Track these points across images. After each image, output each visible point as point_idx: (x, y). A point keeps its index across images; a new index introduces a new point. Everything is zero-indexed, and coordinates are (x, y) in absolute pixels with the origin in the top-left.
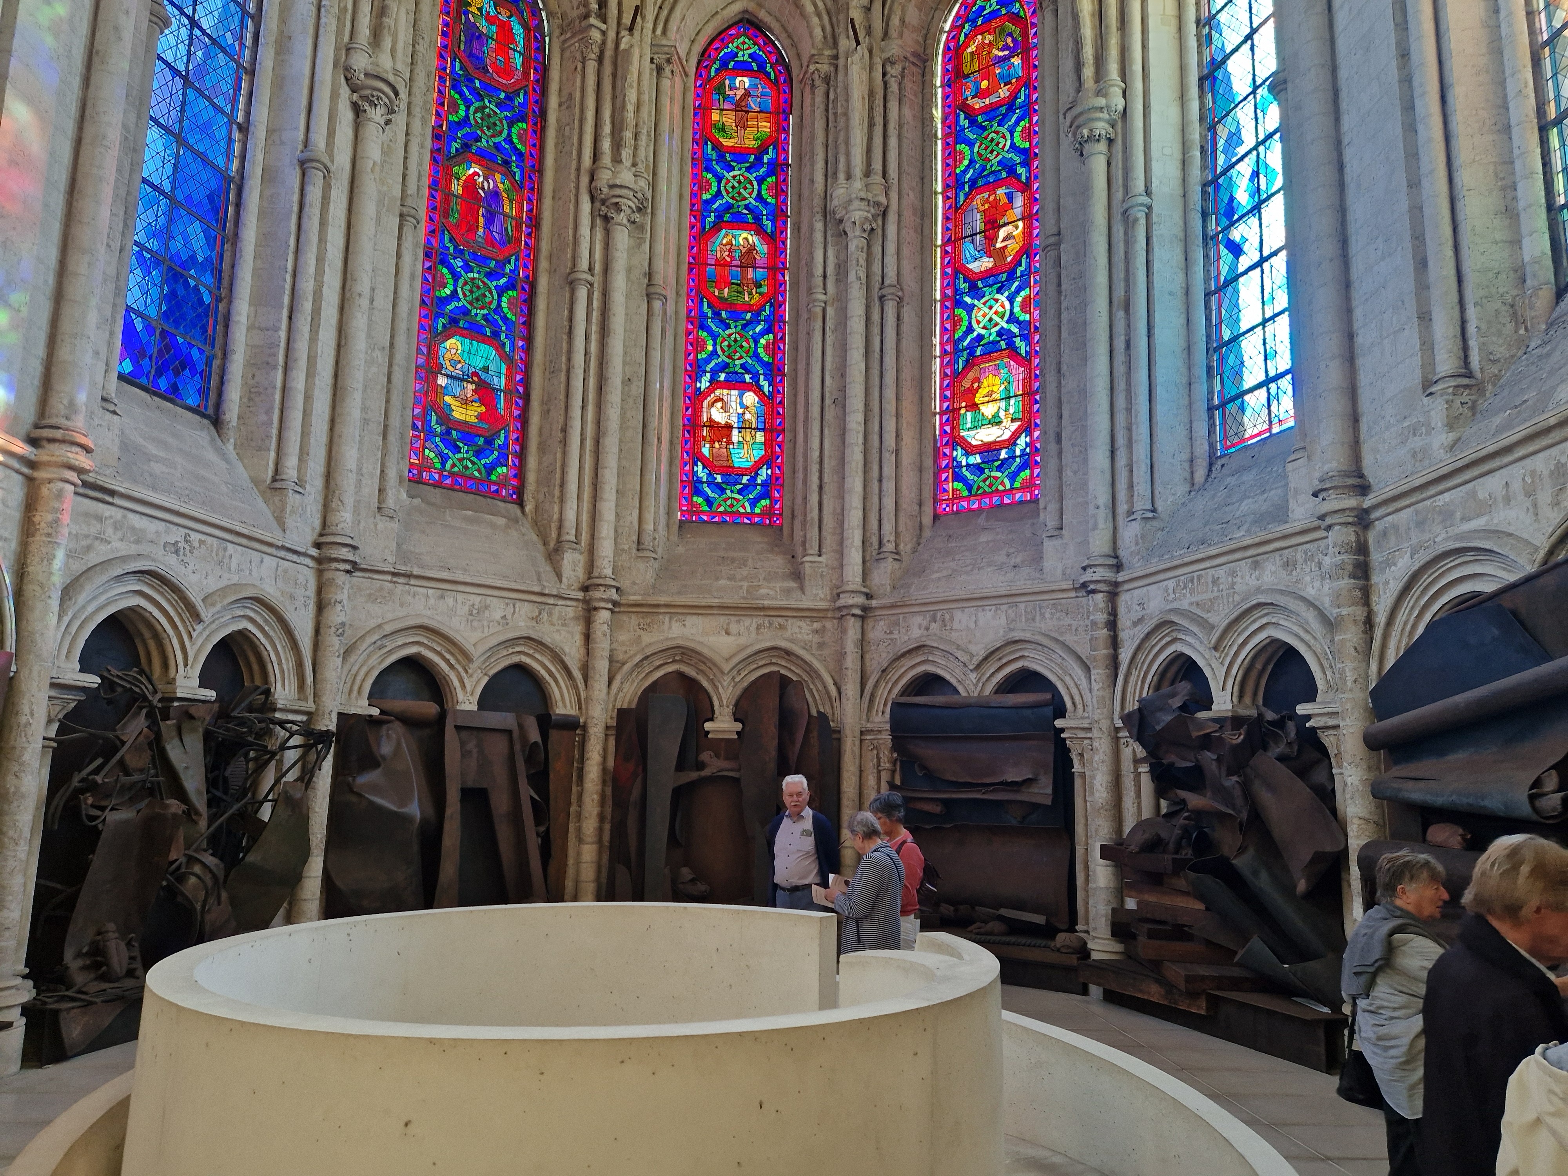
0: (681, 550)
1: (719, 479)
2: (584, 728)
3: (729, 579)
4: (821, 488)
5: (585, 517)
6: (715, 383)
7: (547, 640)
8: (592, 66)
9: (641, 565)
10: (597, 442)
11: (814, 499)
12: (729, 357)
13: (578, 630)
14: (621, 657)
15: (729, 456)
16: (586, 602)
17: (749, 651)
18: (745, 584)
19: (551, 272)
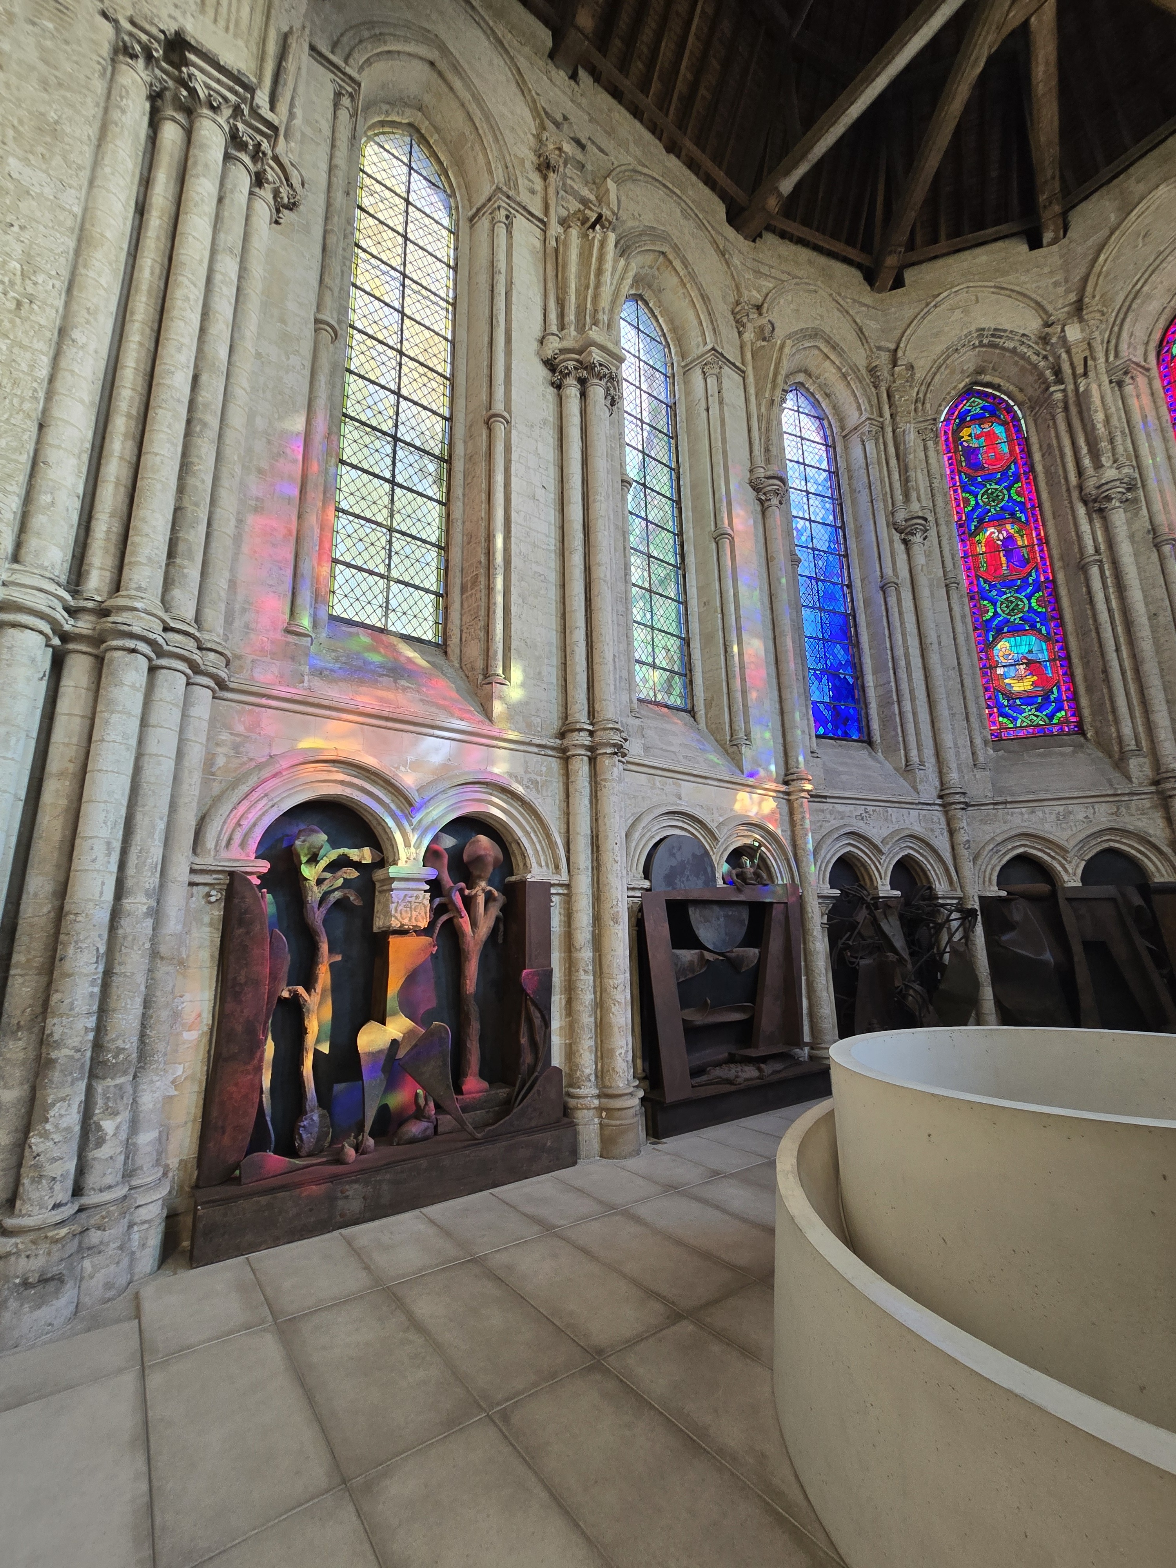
8: (1060, 418)
13: (1158, 814)
16: (1159, 793)
19: (1065, 567)
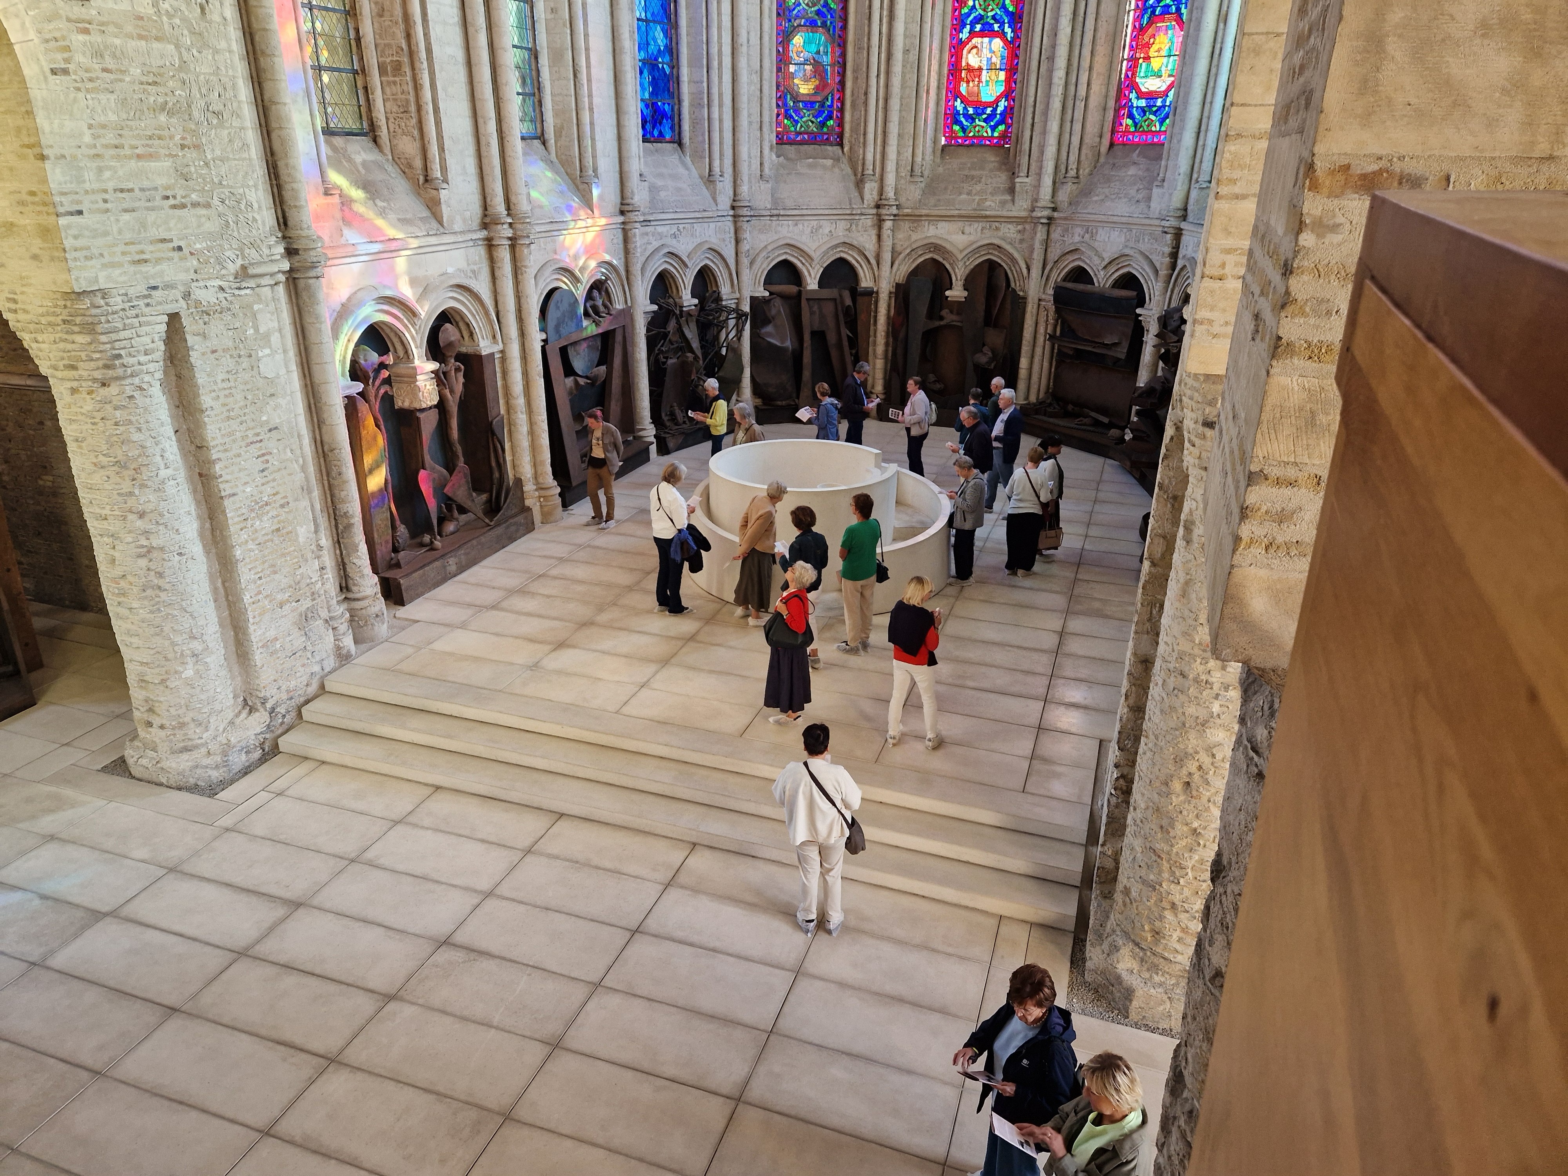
0: (941, 170)
1: (971, 111)
2: (877, 293)
3: (968, 194)
4: (1033, 125)
5: (878, 157)
6: (973, 34)
7: (855, 243)
9: (912, 187)
10: (886, 100)
11: (1027, 134)
12: (984, 10)
13: (873, 232)
14: (898, 248)
15: (979, 93)
16: (879, 215)
17: (974, 246)
18: (977, 198)
